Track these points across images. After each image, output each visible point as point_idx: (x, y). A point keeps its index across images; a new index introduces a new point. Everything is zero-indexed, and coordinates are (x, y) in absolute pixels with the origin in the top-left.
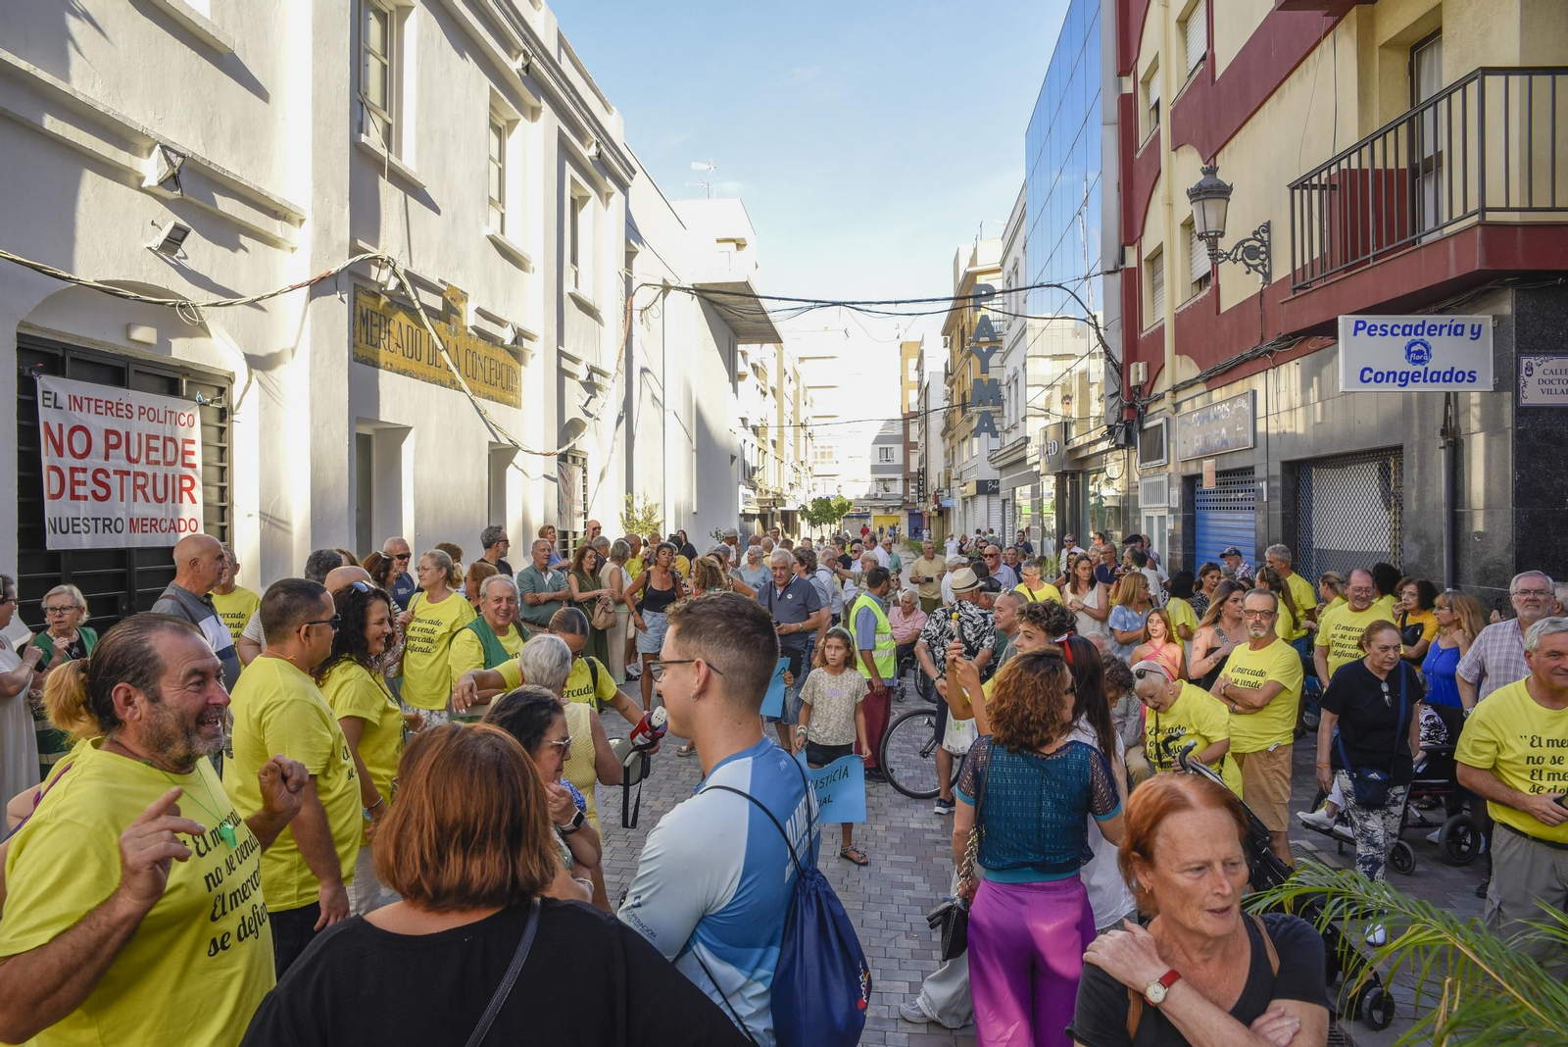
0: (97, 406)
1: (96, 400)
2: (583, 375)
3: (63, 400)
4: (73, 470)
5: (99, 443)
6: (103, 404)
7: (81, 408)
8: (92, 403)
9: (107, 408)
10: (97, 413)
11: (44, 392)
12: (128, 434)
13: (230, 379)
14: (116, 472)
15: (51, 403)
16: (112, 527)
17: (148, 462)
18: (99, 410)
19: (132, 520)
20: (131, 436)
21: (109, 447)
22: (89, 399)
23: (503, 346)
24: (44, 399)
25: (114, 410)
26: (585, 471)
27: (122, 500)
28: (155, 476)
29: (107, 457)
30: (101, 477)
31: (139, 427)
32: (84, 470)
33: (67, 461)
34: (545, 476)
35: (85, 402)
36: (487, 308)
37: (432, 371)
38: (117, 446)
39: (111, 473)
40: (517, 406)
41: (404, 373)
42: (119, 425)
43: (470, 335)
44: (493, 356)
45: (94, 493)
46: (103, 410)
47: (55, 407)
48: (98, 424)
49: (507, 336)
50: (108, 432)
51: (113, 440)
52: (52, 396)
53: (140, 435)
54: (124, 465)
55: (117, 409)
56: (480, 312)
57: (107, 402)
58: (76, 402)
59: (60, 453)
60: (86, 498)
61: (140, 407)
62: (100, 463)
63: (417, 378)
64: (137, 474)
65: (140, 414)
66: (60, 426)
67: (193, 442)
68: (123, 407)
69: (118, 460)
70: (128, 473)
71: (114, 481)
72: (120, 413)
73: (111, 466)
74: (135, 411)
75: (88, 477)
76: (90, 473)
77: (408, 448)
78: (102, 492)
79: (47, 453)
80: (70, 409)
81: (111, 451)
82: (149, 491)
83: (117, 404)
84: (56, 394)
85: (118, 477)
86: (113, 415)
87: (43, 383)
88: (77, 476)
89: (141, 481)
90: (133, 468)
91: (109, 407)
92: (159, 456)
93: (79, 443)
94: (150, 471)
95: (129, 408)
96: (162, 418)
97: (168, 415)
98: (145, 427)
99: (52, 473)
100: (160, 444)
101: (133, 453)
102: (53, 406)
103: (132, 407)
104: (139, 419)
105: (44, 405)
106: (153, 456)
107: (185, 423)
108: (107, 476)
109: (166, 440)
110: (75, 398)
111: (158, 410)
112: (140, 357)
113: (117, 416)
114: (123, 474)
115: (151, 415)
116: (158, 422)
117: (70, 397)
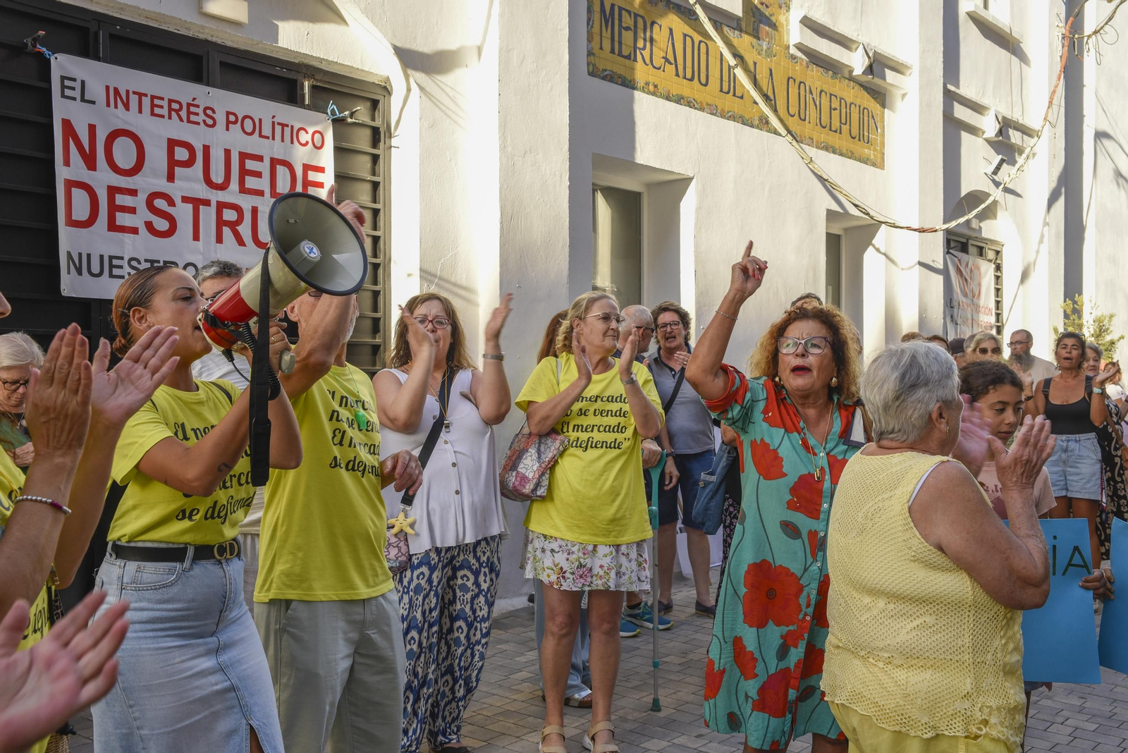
0: (153, 106)
1: (153, 97)
2: (990, 127)
3: (96, 90)
4: (113, 191)
5: (157, 156)
6: (165, 103)
7: (127, 107)
8: (146, 102)
9: (170, 110)
10: (153, 114)
11: (63, 78)
12: (206, 149)
13: (387, 90)
14: (185, 199)
15: (77, 94)
17: (243, 190)
18: (157, 111)
20: (213, 152)
21: (173, 163)
22: (141, 95)
23: (851, 79)
24: (63, 87)
25: (183, 113)
26: (998, 268)
27: (196, 237)
28: (255, 211)
29: (171, 177)
30: (160, 203)
31: (224, 140)
32: (133, 193)
33: (102, 178)
34: (920, 264)
35: (134, 100)
36: (820, 17)
37: (728, 102)
38: (189, 163)
39: (178, 200)
40: (878, 163)
41: (679, 100)
42: (196, 136)
43: (793, 57)
44: (835, 91)
45: (149, 225)
46: (165, 112)
47: (83, 100)
48: (156, 132)
49: (857, 62)
50: (172, 144)
51: (181, 154)
52: (78, 85)
53: (228, 153)
54: (202, 191)
55: (189, 113)
56: (807, 22)
57: (170, 101)
58: (117, 97)
59: (91, 163)
60: (134, 231)
61: (228, 113)
62: (162, 185)
63: (702, 109)
64: (221, 206)
65: (228, 122)
66: (92, 129)
67: (321, 170)
68: (200, 111)
69: (190, 182)
70: (207, 203)
71: (183, 213)
72: (193, 118)
73: (177, 189)
74: (220, 118)
75: (140, 202)
76: (142, 197)
77: (688, 206)
78: (162, 225)
79: (67, 163)
80: (108, 105)
81: (178, 170)
82: (245, 230)
83: (189, 105)
84: (83, 83)
85: (191, 206)
86: (181, 120)
87: (62, 64)
88: (121, 200)
89: (230, 215)
90: (216, 196)
91: (175, 108)
92: (263, 184)
93: (124, 153)
94: (246, 203)
95: (209, 112)
96: (267, 131)
97: (278, 129)
98: (237, 141)
99: (74, 190)
100: (264, 167)
101: (217, 175)
102: (79, 98)
103: (214, 112)
104: (227, 129)
105: (63, 96)
106: (251, 182)
107: (307, 143)
108: (171, 203)
109: (274, 162)
110: (116, 91)
111: (260, 120)
112: (229, 44)
113: (189, 121)
114: (197, 203)
115: (248, 125)
116: (261, 136)
117: (107, 88)
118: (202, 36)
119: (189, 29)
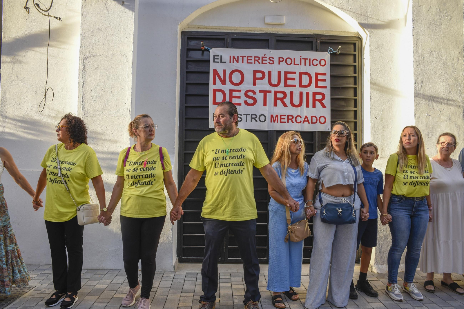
0: (248, 60)
1: (248, 57)
3: (226, 58)
4: (231, 91)
5: (249, 77)
6: (253, 58)
7: (237, 62)
8: (245, 59)
10: (248, 63)
11: (214, 56)
12: (270, 73)
13: (360, 39)
14: (260, 91)
15: (219, 60)
16: (257, 119)
17: (286, 85)
18: (249, 61)
19: (272, 116)
20: (272, 73)
21: (255, 79)
22: (243, 57)
24: (214, 59)
25: (260, 61)
27: (265, 104)
28: (292, 93)
29: (255, 84)
30: (250, 94)
31: (275, 68)
32: (240, 91)
33: (228, 87)
35: (240, 59)
38: (263, 78)
39: (257, 92)
42: (265, 68)
45: (245, 102)
46: (253, 61)
47: (221, 62)
48: (248, 69)
50: (255, 72)
51: (259, 75)
52: (219, 58)
53: (279, 73)
54: (268, 88)
55: (262, 60)
57: (255, 57)
58: (234, 59)
59: (223, 82)
60: (240, 104)
61: (279, 58)
62: (252, 87)
64: (276, 93)
65: (279, 61)
66: (224, 71)
67: (324, 74)
68: (267, 59)
69: (263, 85)
70: (270, 92)
71: (260, 97)
72: (264, 62)
73: (256, 89)
74: (276, 60)
75: (242, 94)
76: (243, 92)
78: (251, 101)
79: (214, 83)
80: (230, 62)
81: (257, 81)
82: (287, 101)
83: (262, 57)
84: (221, 56)
85: (263, 94)
86: (259, 63)
87: (214, 52)
88: (234, 94)
89: (280, 96)
90: (273, 89)
91: (256, 59)
92: (296, 82)
93: (236, 78)
94: (288, 90)
95: (271, 59)
96: (298, 62)
97: (303, 61)
98: (284, 68)
99: (217, 93)
100: (297, 76)
101: (274, 81)
102: (220, 62)
103: (273, 58)
104: (279, 64)
105: (214, 62)
106: (290, 82)
107: (317, 64)
108: (254, 93)
109: (301, 74)
110: (234, 57)
111: (294, 59)
112: (280, 33)
113: (262, 63)
114: (265, 92)
115: (289, 61)
116: (295, 64)
117: (230, 57)
118: (269, 32)
119: (263, 31)
